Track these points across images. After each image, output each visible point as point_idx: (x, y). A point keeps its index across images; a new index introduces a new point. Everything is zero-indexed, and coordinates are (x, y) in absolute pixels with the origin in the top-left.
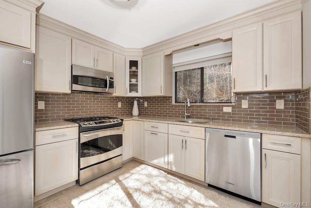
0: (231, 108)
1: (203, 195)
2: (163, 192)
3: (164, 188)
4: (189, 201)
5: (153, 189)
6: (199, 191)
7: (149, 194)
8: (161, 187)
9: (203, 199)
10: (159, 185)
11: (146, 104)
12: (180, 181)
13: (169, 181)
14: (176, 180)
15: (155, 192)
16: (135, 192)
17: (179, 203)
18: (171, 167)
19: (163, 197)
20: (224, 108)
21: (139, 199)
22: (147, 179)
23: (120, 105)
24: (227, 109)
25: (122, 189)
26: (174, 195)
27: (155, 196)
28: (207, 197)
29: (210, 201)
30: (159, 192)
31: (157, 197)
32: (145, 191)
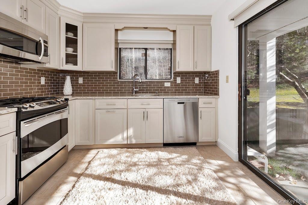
0: (170, 83)
1: (167, 153)
2: (138, 163)
3: (135, 160)
4: (162, 160)
5: (127, 165)
6: (162, 151)
7: (128, 170)
8: (132, 160)
9: (168, 155)
10: (129, 159)
11: (81, 81)
12: (142, 150)
13: (134, 153)
14: (138, 151)
15: (131, 165)
16: (113, 174)
17: (157, 165)
18: (131, 141)
19: (142, 167)
20: (165, 83)
21: (123, 177)
22: (112, 159)
23: (43, 81)
24: (167, 85)
25: (94, 179)
26: (149, 161)
27: (134, 168)
28: (170, 153)
29: (173, 154)
30: (135, 165)
31: (137, 168)
32: (122, 169)
